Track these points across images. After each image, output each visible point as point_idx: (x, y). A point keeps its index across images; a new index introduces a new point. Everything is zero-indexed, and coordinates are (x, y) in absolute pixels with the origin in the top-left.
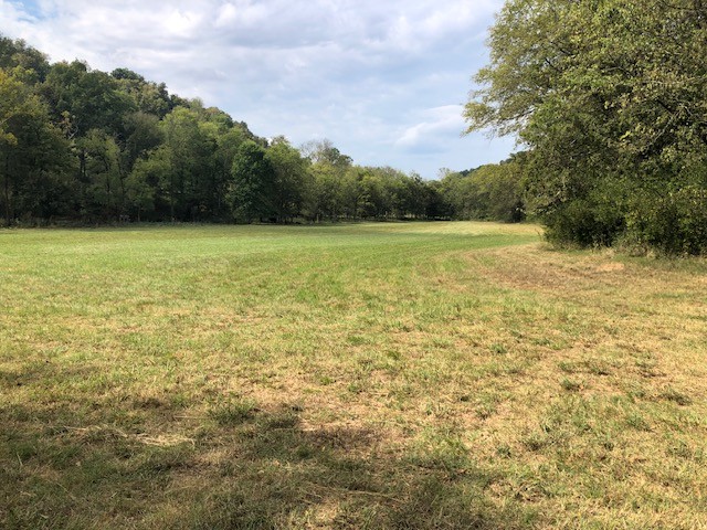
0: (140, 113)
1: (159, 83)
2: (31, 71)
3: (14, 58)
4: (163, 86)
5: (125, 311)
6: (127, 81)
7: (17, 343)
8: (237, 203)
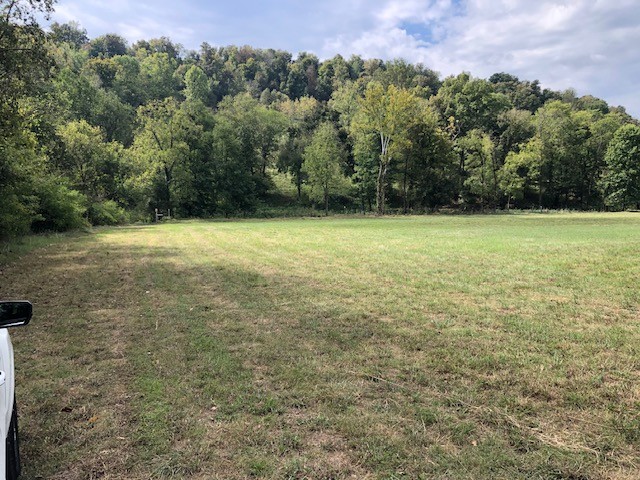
0: (514, 111)
1: (532, 81)
2: (426, 89)
3: (414, 80)
4: (536, 82)
5: (502, 292)
6: (503, 84)
7: (415, 311)
8: (610, 189)
